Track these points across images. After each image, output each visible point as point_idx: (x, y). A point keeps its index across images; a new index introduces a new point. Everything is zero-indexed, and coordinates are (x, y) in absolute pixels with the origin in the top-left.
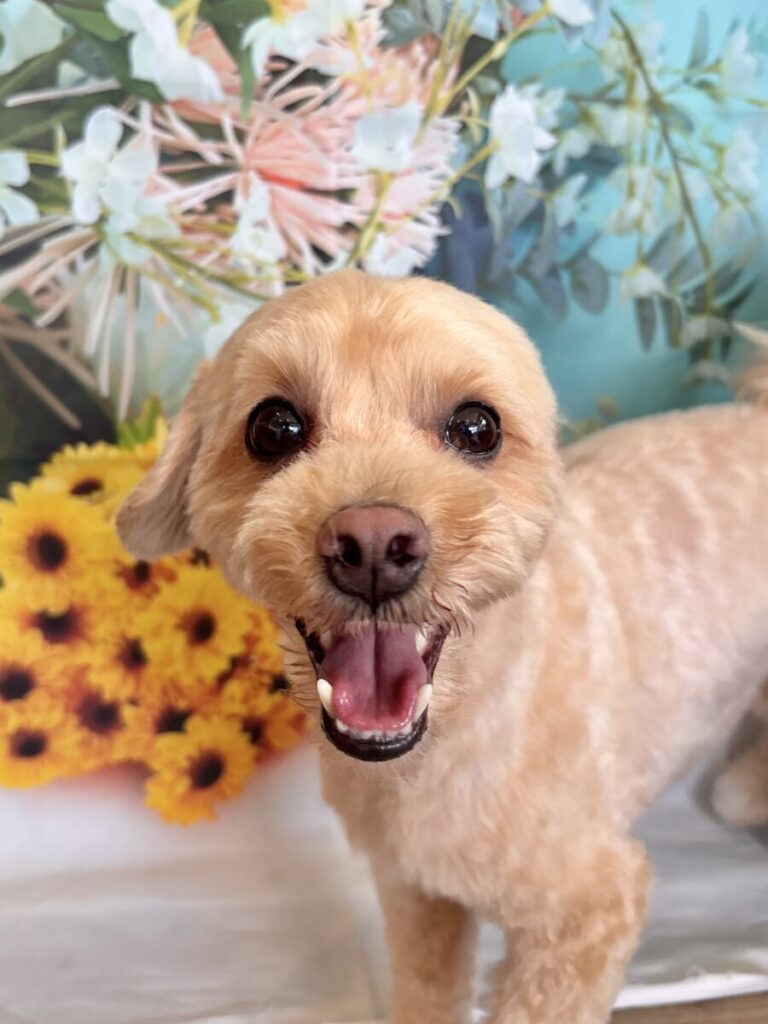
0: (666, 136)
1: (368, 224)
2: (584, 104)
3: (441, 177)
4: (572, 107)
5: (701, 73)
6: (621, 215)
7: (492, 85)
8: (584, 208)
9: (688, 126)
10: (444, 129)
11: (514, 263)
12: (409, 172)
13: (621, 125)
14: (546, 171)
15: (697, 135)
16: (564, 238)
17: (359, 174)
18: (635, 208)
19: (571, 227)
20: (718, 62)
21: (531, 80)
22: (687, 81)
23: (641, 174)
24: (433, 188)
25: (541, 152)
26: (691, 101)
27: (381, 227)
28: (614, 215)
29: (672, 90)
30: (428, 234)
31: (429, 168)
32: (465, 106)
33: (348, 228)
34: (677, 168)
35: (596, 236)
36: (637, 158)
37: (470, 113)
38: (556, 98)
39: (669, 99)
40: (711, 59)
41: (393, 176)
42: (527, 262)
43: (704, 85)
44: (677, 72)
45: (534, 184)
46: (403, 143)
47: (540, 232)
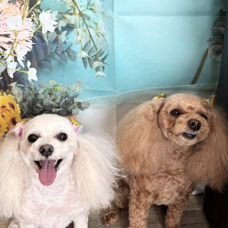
0: (84, 21)
1: (14, 42)
2: (63, 14)
3: (31, 31)
4: (60, 15)
5: (90, 7)
6: (76, 39)
7: (39, 11)
8: (68, 38)
9: (89, 19)
10: (28, 21)
11: (53, 51)
12: (23, 30)
13: (73, 19)
14: (56, 30)
15: (91, 20)
16: (64, 45)
17: (10, 31)
18: (79, 38)
19: (65, 42)
20: (94, 3)
21: (48, 9)
22: (87, 8)
23: (79, 30)
24: (29, 34)
25: (54, 26)
26: (89, 13)
27: (18, 43)
28: (75, 39)
29: (84, 10)
30: (30, 44)
31: (27, 30)
32: (32, 15)
33: (10, 43)
34: (87, 28)
35: (72, 44)
36: (78, 26)
37: (34, 17)
38: (56, 13)
39: (83, 13)
40: (92, 3)
41: (19, 31)
42: (56, 50)
43: (91, 9)
44: (85, 6)
45: (54, 33)
46: (19, 24)
47: (58, 44)
